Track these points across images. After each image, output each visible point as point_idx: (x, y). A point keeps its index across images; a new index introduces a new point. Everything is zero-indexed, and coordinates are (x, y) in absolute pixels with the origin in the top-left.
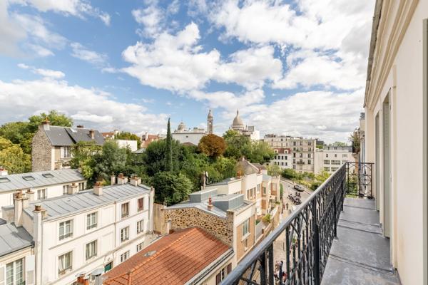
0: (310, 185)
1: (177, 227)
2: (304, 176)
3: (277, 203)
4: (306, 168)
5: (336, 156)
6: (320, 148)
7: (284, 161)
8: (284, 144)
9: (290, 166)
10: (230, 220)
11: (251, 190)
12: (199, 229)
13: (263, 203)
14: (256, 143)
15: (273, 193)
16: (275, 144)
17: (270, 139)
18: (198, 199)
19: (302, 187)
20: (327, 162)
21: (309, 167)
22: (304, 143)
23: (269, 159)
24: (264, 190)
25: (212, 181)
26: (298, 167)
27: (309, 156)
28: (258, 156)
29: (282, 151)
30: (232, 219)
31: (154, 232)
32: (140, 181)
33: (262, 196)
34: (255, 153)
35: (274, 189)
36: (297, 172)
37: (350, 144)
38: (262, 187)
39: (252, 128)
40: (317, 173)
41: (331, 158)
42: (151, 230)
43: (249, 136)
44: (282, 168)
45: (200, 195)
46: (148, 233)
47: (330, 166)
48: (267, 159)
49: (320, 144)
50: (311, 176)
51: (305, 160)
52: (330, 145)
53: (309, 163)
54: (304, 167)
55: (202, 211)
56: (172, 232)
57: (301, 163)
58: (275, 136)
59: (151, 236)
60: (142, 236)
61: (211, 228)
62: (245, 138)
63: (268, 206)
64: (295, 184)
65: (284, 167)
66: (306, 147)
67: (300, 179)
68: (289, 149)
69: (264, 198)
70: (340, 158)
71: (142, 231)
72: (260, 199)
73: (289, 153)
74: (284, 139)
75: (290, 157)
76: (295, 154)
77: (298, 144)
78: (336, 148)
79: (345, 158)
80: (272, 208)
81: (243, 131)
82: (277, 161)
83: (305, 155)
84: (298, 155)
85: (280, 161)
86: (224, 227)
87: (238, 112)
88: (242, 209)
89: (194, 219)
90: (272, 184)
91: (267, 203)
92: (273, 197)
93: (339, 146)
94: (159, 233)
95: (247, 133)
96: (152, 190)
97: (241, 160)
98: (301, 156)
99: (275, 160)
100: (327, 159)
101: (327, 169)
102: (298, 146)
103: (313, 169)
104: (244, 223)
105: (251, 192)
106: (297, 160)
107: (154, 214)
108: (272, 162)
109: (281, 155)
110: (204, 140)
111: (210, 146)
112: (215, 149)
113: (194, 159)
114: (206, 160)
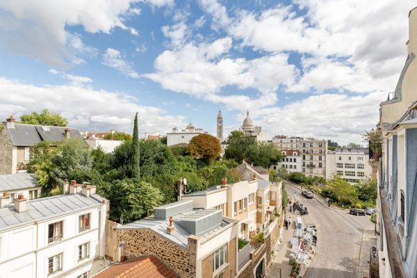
0: (320, 190)
1: (130, 253)
2: (314, 180)
3: (277, 215)
4: (317, 172)
5: (350, 158)
6: (333, 150)
7: (293, 164)
8: (294, 146)
9: (299, 170)
10: (192, 251)
13: (259, 216)
14: (262, 145)
15: (272, 203)
16: (284, 146)
17: (279, 140)
18: (162, 216)
19: (310, 194)
20: (340, 165)
21: (321, 170)
22: (315, 145)
23: (277, 161)
25: (192, 190)
26: (307, 170)
27: (320, 159)
28: (264, 159)
29: (290, 153)
30: (195, 249)
31: (106, 256)
32: (93, 190)
33: (258, 207)
34: (261, 156)
35: (273, 198)
36: (307, 175)
37: (366, 145)
39: (259, 129)
40: (329, 177)
41: (345, 160)
42: (102, 255)
43: (256, 137)
44: (290, 171)
45: (165, 210)
46: (97, 259)
47: (344, 169)
48: (274, 162)
49: (333, 146)
50: (322, 181)
51: (316, 163)
52: (344, 147)
53: (320, 166)
54: (315, 170)
56: (124, 259)
57: (312, 166)
58: (285, 137)
59: (101, 262)
60: (87, 263)
62: (251, 139)
63: (265, 222)
64: (304, 190)
65: (293, 170)
66: (316, 149)
67: (310, 183)
68: (298, 151)
69: (260, 210)
70: (354, 161)
71: (88, 257)
72: (255, 211)
73: (299, 155)
74: (294, 140)
75: (299, 159)
76: (304, 157)
77: (308, 146)
78: (350, 150)
79: (360, 162)
80: (271, 221)
81: (250, 132)
82: (285, 163)
83: (316, 158)
84: (308, 157)
85: (289, 164)
86: (186, 260)
87: (248, 114)
90: (271, 192)
91: (263, 216)
92: (272, 209)
93: (354, 148)
94: (111, 259)
95: (253, 134)
96: (103, 202)
97: (242, 163)
98: (312, 159)
99: (282, 163)
100: (340, 162)
101: (340, 173)
102: (308, 148)
103: (324, 173)
104: (216, 251)
106: (307, 163)
107: (106, 234)
108: (280, 165)
109: (289, 157)
110: (194, 141)
111: (200, 147)
112: (206, 151)
113: (177, 162)
114: (192, 164)
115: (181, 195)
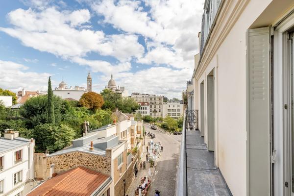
0: (160, 125)
1: (60, 170)
2: (156, 119)
3: (141, 139)
4: (158, 114)
5: (174, 106)
6: (166, 102)
7: (145, 111)
8: (145, 100)
9: (148, 114)
10: (108, 156)
11: (124, 132)
12: (81, 168)
13: (132, 140)
14: (126, 99)
15: (138, 133)
16: (139, 100)
17: (135, 96)
18: (81, 144)
19: (156, 127)
20: (169, 110)
21: (160, 113)
22: (157, 99)
23: (135, 110)
24: (132, 131)
25: (93, 128)
26: (153, 114)
27: (160, 107)
28: (128, 108)
29: (143, 104)
30: (111, 155)
31: (35, 179)
32: (17, 134)
33: (131, 135)
34: (125, 106)
35: (139, 130)
36: (153, 117)
37: (181, 99)
38: (131, 129)
39: (123, 88)
40: (164, 117)
41: (171, 108)
42: (32, 177)
43: (121, 93)
44: (143, 115)
45: (83, 140)
46: (28, 182)
47: (171, 112)
48: (133, 110)
49: (166, 100)
50: (161, 120)
51: (157, 110)
52: (171, 100)
53: (160, 111)
54: (157, 114)
55: (84, 153)
56: (55, 175)
57: (155, 111)
58: (138, 94)
59: (31, 183)
60: (21, 186)
61: (93, 165)
62: (118, 95)
63: (135, 142)
64: (151, 125)
65: (145, 115)
66: (158, 102)
67: (154, 122)
68: (147, 103)
69: (133, 137)
70: (176, 108)
71: (21, 181)
72: (130, 138)
73: (148, 105)
74: (145, 96)
75: (148, 108)
76: (151, 106)
77: (153, 99)
78: (174, 102)
79: (178, 108)
80: (138, 143)
81: (116, 90)
82: (140, 110)
83: (157, 106)
84: (153, 106)
85: (142, 111)
86: (104, 162)
87: (112, 76)
88: (117, 147)
89: (77, 160)
90: (137, 127)
91: (135, 140)
92: (139, 135)
93: (175, 100)
94: (41, 179)
95: (119, 92)
96: (32, 141)
97: (115, 111)
98: (155, 107)
99: (139, 110)
100: (169, 108)
101: (169, 114)
102: (153, 101)
103: (162, 115)
104: (119, 156)
105: (124, 133)
106: (153, 110)
107: (35, 163)
108: (137, 111)
109: (142, 107)
110: (84, 96)
111: (90, 101)
112: (95, 104)
113: (75, 112)
114: (87, 112)
115: (86, 132)
